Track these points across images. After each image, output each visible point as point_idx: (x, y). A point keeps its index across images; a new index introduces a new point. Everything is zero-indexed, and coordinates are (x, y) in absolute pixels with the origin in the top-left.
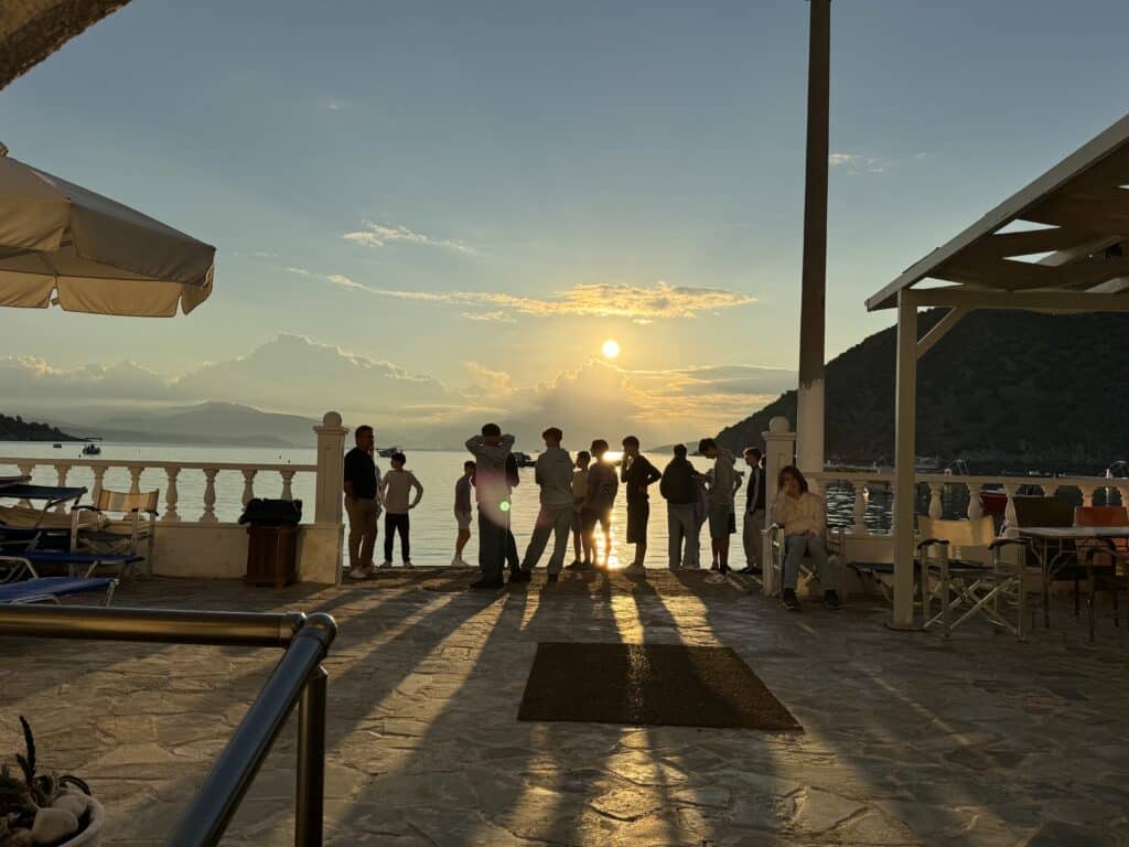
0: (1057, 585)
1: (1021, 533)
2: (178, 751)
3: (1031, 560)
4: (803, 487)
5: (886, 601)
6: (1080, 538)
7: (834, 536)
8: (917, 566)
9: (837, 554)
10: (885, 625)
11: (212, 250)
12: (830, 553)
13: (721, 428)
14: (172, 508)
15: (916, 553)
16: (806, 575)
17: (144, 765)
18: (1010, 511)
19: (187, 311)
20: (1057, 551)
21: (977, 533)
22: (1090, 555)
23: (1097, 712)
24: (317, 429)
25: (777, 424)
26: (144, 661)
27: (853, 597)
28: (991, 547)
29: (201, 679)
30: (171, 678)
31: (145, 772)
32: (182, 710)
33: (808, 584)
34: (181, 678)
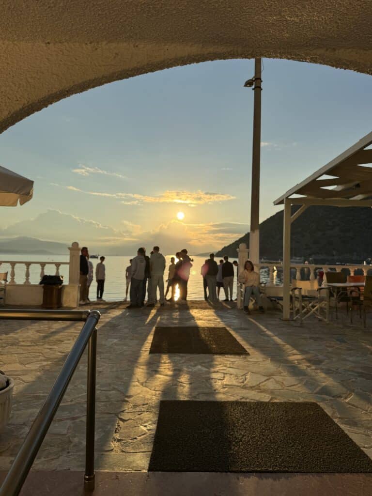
0: (341, 304)
1: (328, 286)
2: (27, 366)
3: (331, 295)
5: (280, 310)
6: (348, 287)
7: (262, 287)
8: (291, 297)
9: (263, 293)
10: (280, 319)
11: (32, 182)
13: (223, 247)
14: (13, 279)
15: (291, 293)
16: (252, 301)
17: (16, 371)
19: (22, 204)
20: (340, 292)
21: (312, 286)
22: (351, 292)
23: (350, 346)
24: (69, 248)
25: (242, 246)
26: (8, 335)
27: (269, 309)
28: (317, 290)
29: (31, 342)
30: (20, 341)
31: (16, 373)
32: (26, 352)
33: (253, 304)
34: (24, 341)
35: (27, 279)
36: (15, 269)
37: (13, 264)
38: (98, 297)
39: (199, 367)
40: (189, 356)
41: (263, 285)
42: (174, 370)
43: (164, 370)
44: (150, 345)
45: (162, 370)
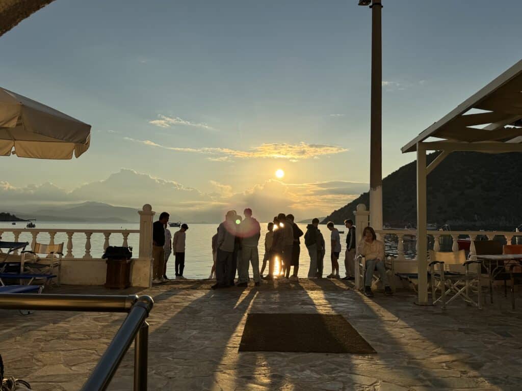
0: (495, 283)
1: (478, 258)
2: (73, 368)
3: (483, 271)
4: (374, 237)
5: (414, 291)
6: (506, 260)
7: (389, 261)
8: (429, 275)
9: (391, 270)
10: (414, 303)
11: (90, 127)
12: (387, 269)
13: (333, 211)
14: (70, 252)
15: (428, 269)
16: (376, 280)
17: (58, 375)
18: (472, 248)
19: (77, 156)
20: (496, 266)
21: (457, 257)
22: (512, 267)
23: (518, 343)
24: (140, 212)
25: (361, 207)
26: (57, 325)
27: (398, 290)
28: (464, 265)
29: (85, 333)
30: (70, 333)
31: (58, 379)
32: (76, 348)
33: (377, 284)
34: (75, 333)
35: (88, 251)
36: (72, 240)
37: (70, 233)
38: (177, 274)
39: (308, 372)
40: (292, 356)
41: (389, 258)
42: (272, 377)
43: (258, 376)
44: (240, 339)
45: (255, 376)
